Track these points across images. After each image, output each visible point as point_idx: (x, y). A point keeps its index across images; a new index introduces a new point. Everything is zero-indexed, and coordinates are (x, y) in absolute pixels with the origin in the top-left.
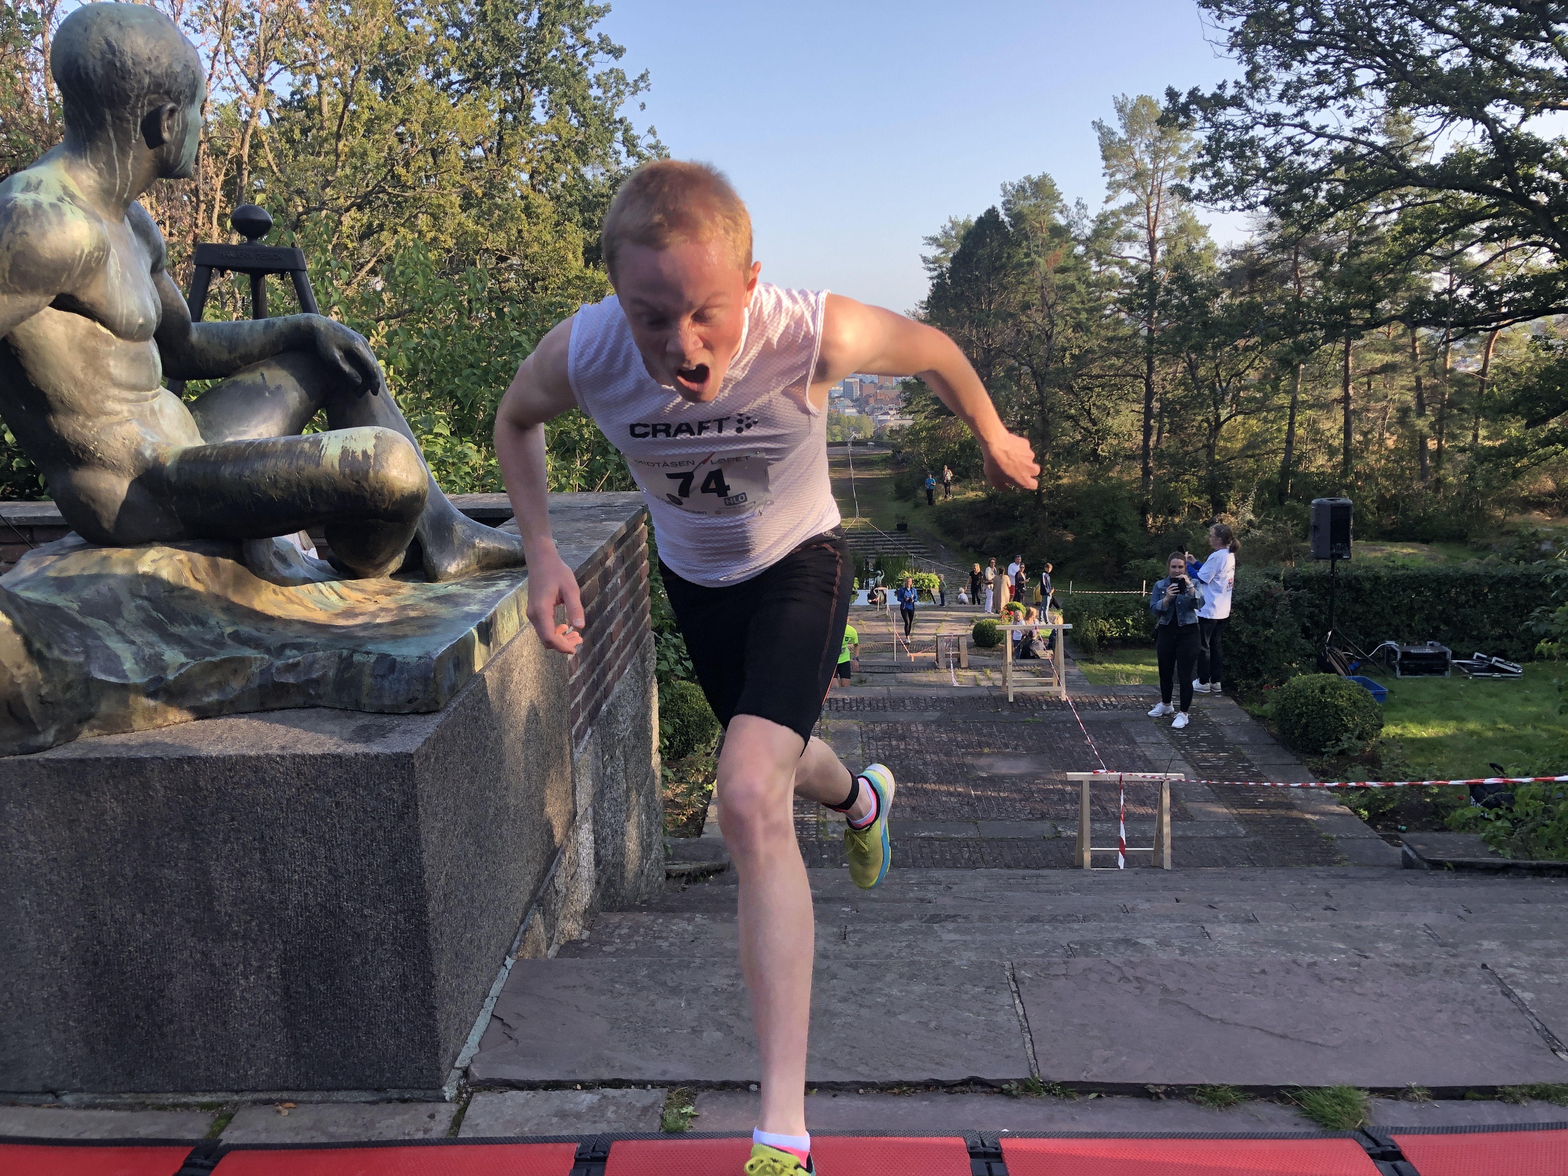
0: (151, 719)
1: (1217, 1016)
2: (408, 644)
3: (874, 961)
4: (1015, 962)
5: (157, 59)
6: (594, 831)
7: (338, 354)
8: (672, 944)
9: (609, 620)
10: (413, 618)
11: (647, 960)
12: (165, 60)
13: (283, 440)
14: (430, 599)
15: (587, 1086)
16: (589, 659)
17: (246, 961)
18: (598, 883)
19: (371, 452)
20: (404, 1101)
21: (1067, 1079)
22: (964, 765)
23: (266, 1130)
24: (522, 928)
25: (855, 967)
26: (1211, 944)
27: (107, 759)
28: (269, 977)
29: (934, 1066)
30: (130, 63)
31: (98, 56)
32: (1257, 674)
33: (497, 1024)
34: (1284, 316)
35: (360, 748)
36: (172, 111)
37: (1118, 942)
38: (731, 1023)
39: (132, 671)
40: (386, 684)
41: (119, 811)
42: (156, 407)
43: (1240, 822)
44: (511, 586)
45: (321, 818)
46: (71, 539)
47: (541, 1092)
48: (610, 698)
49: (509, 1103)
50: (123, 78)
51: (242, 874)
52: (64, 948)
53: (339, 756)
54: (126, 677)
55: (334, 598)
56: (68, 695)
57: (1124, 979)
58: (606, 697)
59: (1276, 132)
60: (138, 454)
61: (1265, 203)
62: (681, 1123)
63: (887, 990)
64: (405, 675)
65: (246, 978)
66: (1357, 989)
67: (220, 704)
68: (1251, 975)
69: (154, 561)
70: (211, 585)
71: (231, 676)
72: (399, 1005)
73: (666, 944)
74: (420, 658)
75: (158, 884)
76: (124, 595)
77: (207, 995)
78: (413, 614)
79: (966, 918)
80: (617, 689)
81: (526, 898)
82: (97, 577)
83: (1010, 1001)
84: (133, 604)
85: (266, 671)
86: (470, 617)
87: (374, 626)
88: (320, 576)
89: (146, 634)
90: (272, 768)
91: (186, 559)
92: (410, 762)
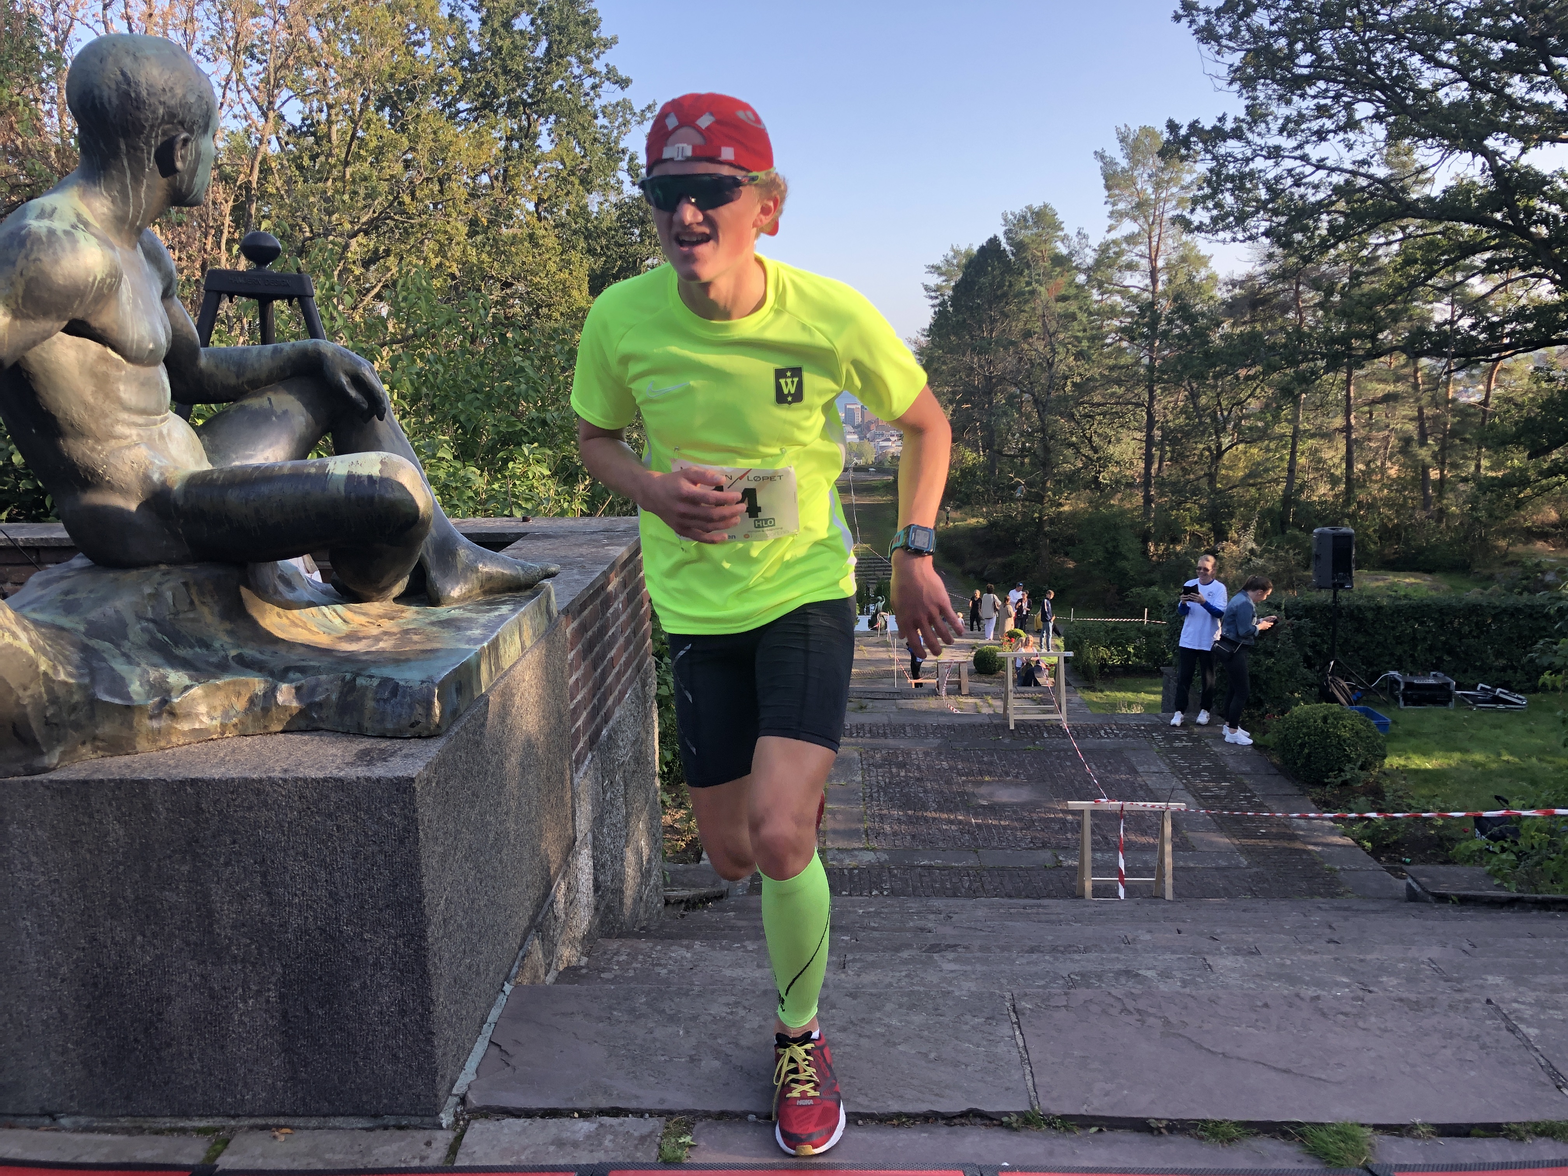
0: (155, 741)
1: (1220, 1050)
2: (410, 669)
3: (873, 991)
4: (1015, 992)
5: (171, 89)
6: (593, 857)
7: (344, 380)
8: (670, 972)
9: (610, 645)
10: (415, 643)
11: (646, 987)
12: (179, 91)
13: (289, 464)
14: (433, 624)
15: (584, 1115)
16: (590, 684)
17: (245, 985)
18: (597, 909)
20: (401, 1128)
21: (1067, 1111)
22: (964, 793)
23: (262, 1155)
24: (521, 954)
25: (853, 996)
26: (1213, 977)
27: (110, 781)
28: (268, 1001)
29: (933, 1098)
30: (144, 93)
31: (114, 86)
33: (495, 1051)
34: (1285, 346)
35: (361, 772)
36: (186, 141)
37: (1118, 974)
38: (729, 1052)
39: (138, 694)
40: (389, 708)
41: (121, 832)
42: (165, 431)
43: (1242, 853)
44: (514, 611)
45: (322, 842)
46: (79, 561)
47: (539, 1119)
48: (611, 723)
49: (506, 1131)
50: (138, 108)
51: (242, 897)
52: (64, 970)
53: (340, 780)
54: (130, 698)
55: (338, 621)
56: (73, 717)
57: (1125, 1010)
58: (606, 722)
59: (1277, 164)
60: (146, 478)
61: (1266, 234)
62: (679, 1152)
63: (886, 1020)
64: (408, 699)
65: (245, 1002)
66: (1361, 1024)
67: (223, 726)
68: (1253, 1009)
69: (160, 584)
70: (216, 609)
71: (234, 699)
72: (397, 1030)
73: (665, 971)
74: (423, 682)
75: (159, 906)
76: (129, 617)
77: (205, 1018)
78: (415, 638)
79: (966, 948)
80: (617, 713)
81: (525, 923)
82: (104, 599)
83: (1010, 1032)
84: (139, 627)
85: (270, 693)
86: (472, 641)
87: (377, 650)
88: (324, 599)
89: (151, 656)
90: (275, 791)
91: (191, 582)
92: (411, 786)
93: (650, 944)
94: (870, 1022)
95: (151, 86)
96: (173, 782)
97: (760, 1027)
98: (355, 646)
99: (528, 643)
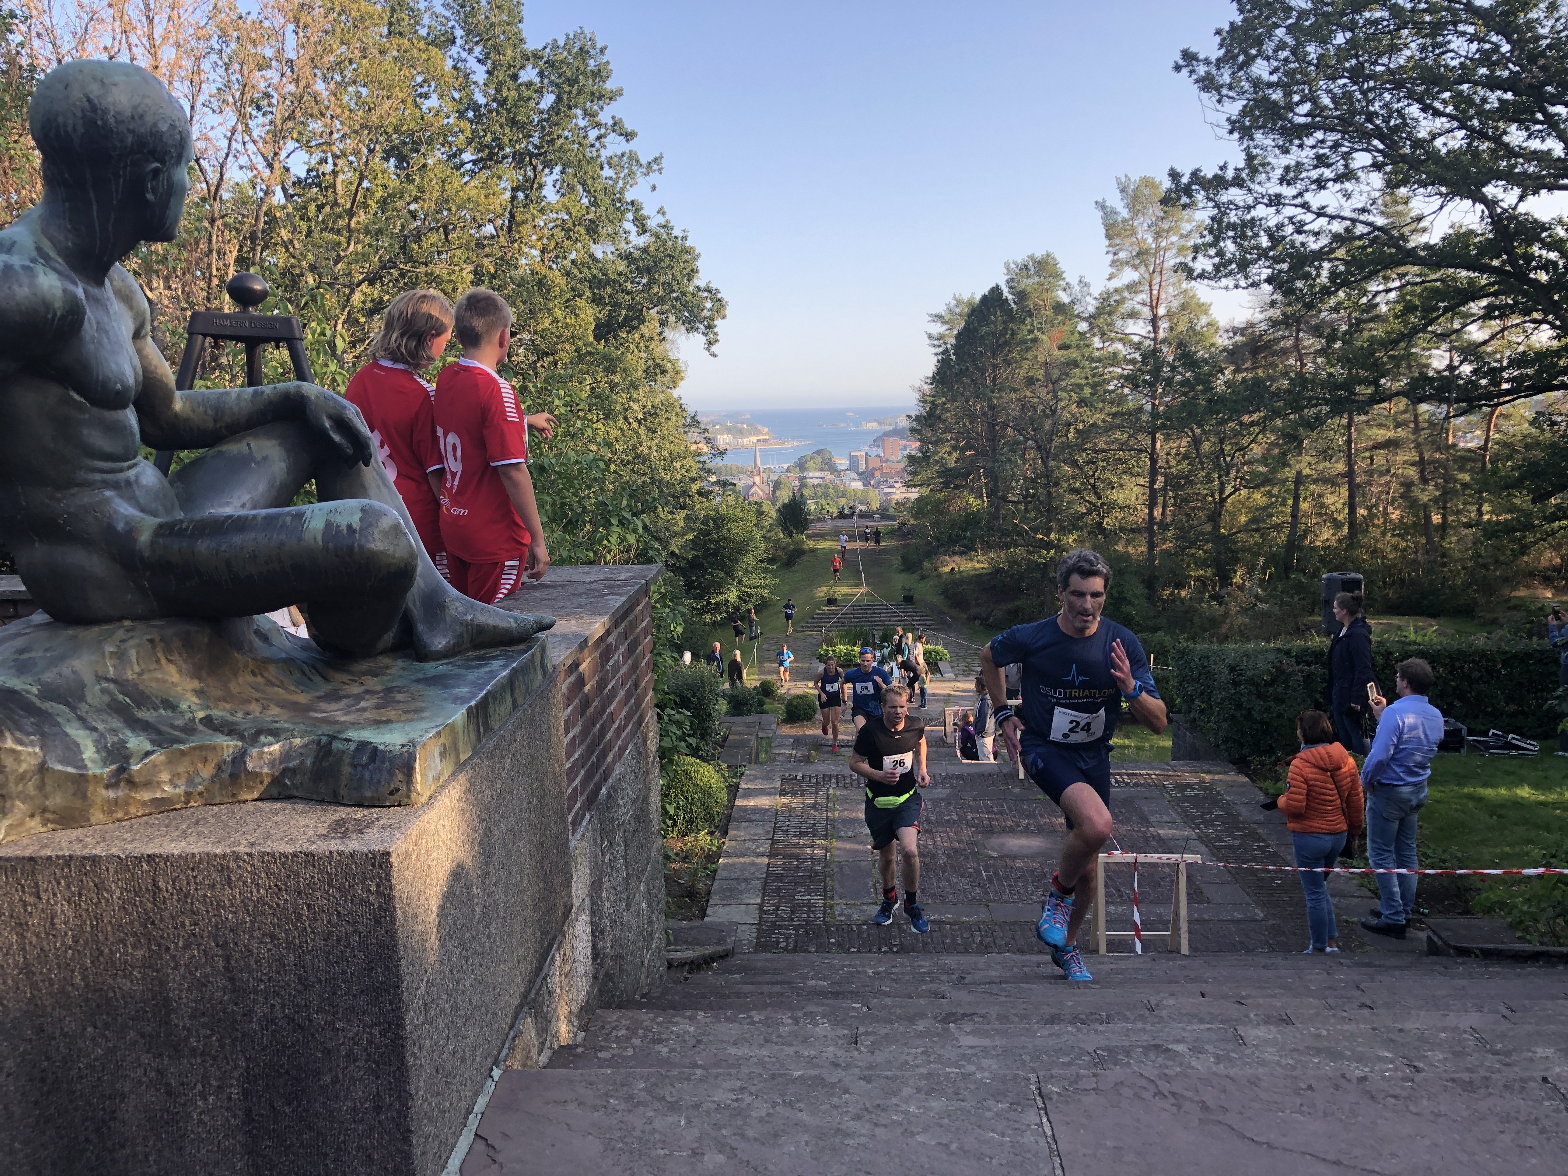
0: (111, 812)
1: (1263, 1139)
2: (391, 731)
3: (889, 1073)
4: (1041, 1074)
5: (141, 117)
6: (591, 923)
8: (672, 1050)
9: (610, 698)
10: (399, 702)
11: (645, 1070)
14: (418, 681)
16: (588, 741)
17: (205, 1081)
18: (595, 977)
19: (356, 525)
22: (973, 844)
24: (512, 1034)
25: (868, 1079)
27: (58, 857)
28: (230, 1099)
30: (112, 121)
31: (79, 114)
32: (1271, 751)
33: (480, 1146)
34: (1288, 391)
35: (335, 845)
37: (1147, 1049)
38: (734, 1145)
39: (93, 761)
41: (71, 914)
42: (132, 479)
43: (1257, 905)
45: (291, 922)
48: (610, 781)
51: (202, 984)
52: (9, 1063)
53: (311, 855)
54: (85, 767)
55: (317, 679)
56: (20, 787)
57: (1159, 1094)
58: (605, 778)
59: (1278, 212)
60: (110, 528)
61: (1269, 280)
63: (904, 1107)
64: (387, 764)
65: (205, 1099)
66: (1412, 1108)
67: (188, 794)
68: (1297, 1091)
69: (123, 641)
70: (184, 666)
71: (200, 766)
72: (371, 1128)
73: (666, 1050)
74: (403, 746)
75: (111, 994)
76: (88, 677)
77: (162, 1117)
78: (400, 697)
79: (983, 1017)
80: (617, 771)
81: (516, 1002)
82: (62, 658)
83: (1038, 1121)
84: (98, 687)
85: (240, 758)
86: (459, 700)
87: (358, 710)
88: (303, 655)
89: (109, 719)
90: (239, 867)
91: (158, 639)
92: (387, 861)
93: (652, 1015)
94: (885, 1109)
95: (119, 113)
96: (127, 858)
97: (768, 1115)
98: (334, 706)
99: (520, 701)
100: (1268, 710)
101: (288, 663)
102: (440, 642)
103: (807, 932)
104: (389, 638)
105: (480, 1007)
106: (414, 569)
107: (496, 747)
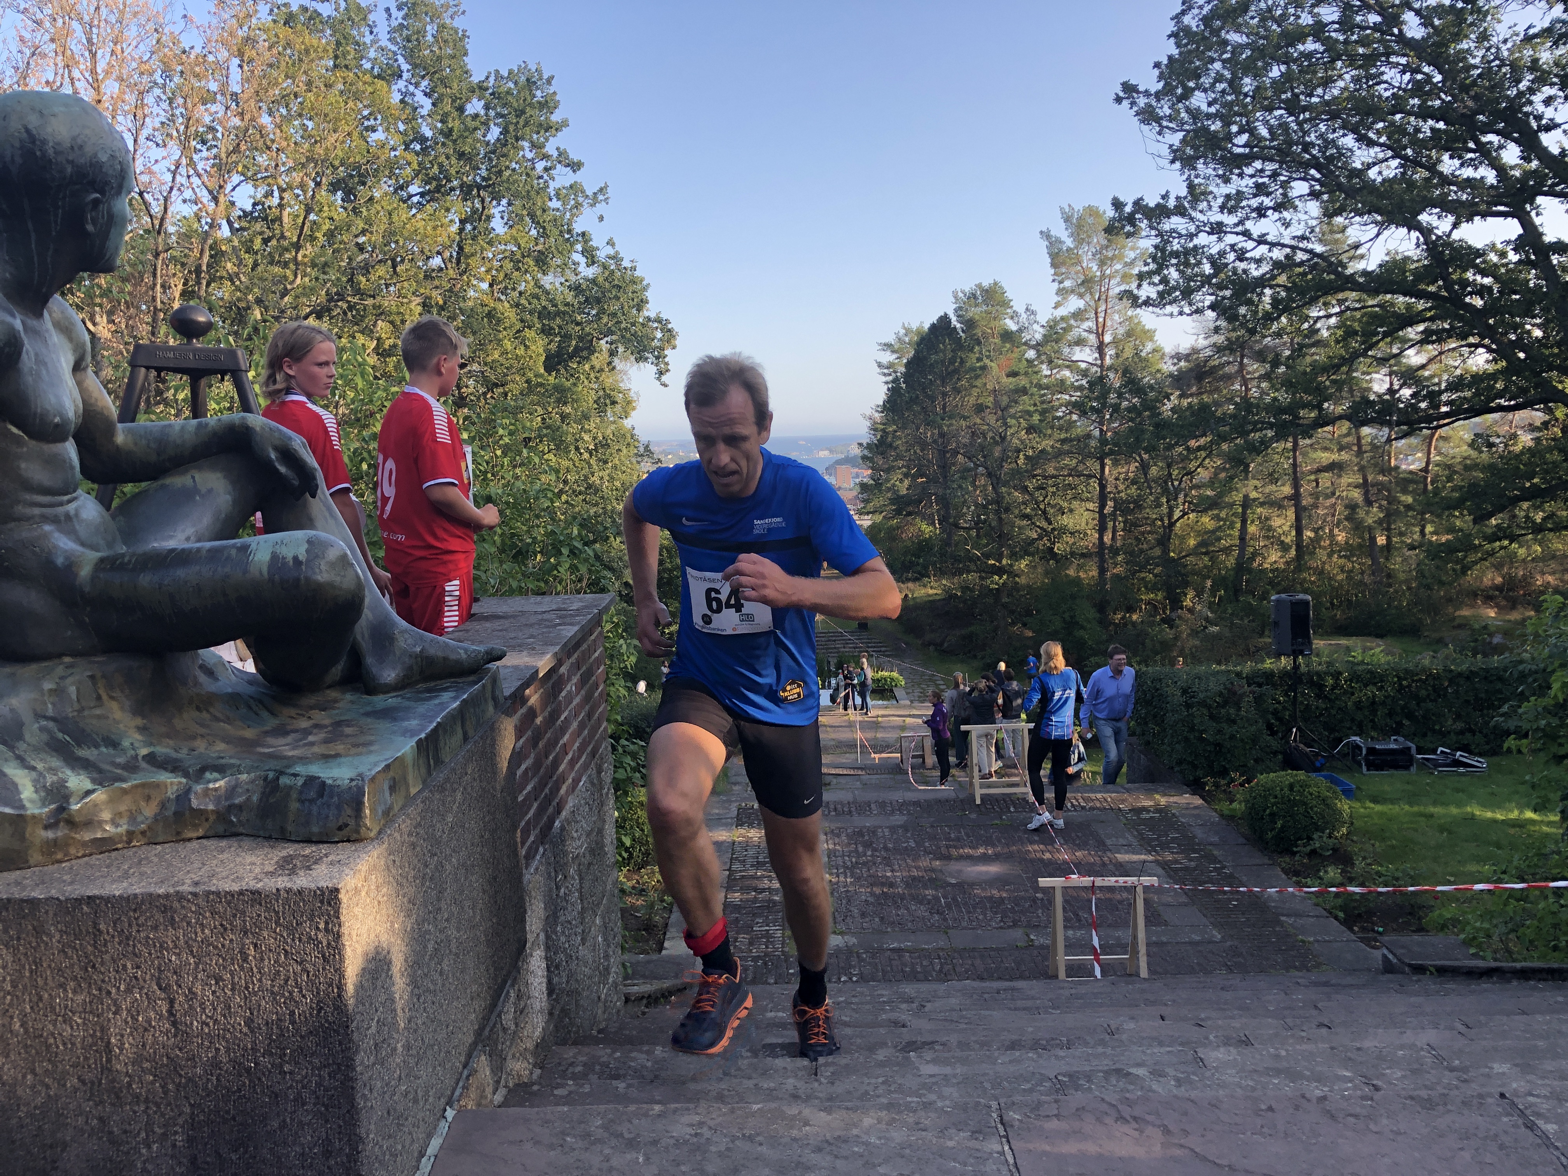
0: (51, 854)
1: (1225, 1162)
2: (339, 765)
3: (849, 1104)
4: (1002, 1101)
5: (81, 147)
6: (546, 958)
8: (629, 1086)
9: (563, 730)
10: (347, 736)
11: (602, 1108)
14: (367, 714)
16: (541, 774)
17: (149, 1129)
18: (551, 1014)
19: (302, 557)
22: (932, 871)
24: (466, 1073)
25: (828, 1111)
26: (1208, 1074)
28: (174, 1146)
30: (51, 152)
31: (17, 145)
32: (1224, 773)
34: (1234, 416)
35: (282, 882)
36: (96, 203)
37: (1107, 1073)
39: (32, 801)
42: (72, 513)
43: (1214, 926)
44: (456, 698)
48: (564, 814)
53: (258, 892)
54: (23, 807)
55: (264, 714)
57: (1121, 1118)
58: (559, 811)
59: (1220, 239)
60: (49, 563)
61: (1212, 307)
63: (865, 1138)
64: (336, 799)
65: (149, 1147)
66: (1372, 1126)
67: (130, 834)
68: (1257, 1113)
69: (62, 678)
70: (127, 704)
71: (143, 804)
73: (623, 1085)
74: (352, 780)
75: (51, 1041)
76: (26, 716)
78: (348, 730)
79: (943, 1044)
80: (571, 802)
81: (470, 1039)
83: (999, 1148)
84: (36, 725)
85: (184, 796)
86: (409, 733)
87: (305, 745)
88: (250, 690)
89: (49, 759)
90: (183, 907)
91: (99, 675)
92: (336, 898)
93: (609, 1051)
94: (845, 1141)
95: (59, 144)
96: (67, 900)
97: (728, 1149)
98: (281, 741)
99: (471, 733)
100: (1219, 732)
101: (234, 700)
102: (389, 675)
103: (765, 964)
104: (337, 670)
105: (432, 1046)
106: (362, 600)
107: (447, 780)
